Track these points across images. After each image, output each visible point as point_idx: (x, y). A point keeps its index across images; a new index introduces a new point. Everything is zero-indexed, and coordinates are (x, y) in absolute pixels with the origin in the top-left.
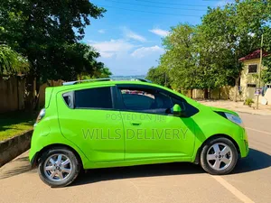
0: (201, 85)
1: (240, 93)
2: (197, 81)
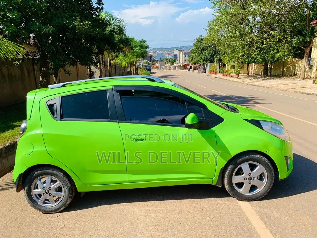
0: (259, 58)
1: (311, 67)
2: (254, 53)
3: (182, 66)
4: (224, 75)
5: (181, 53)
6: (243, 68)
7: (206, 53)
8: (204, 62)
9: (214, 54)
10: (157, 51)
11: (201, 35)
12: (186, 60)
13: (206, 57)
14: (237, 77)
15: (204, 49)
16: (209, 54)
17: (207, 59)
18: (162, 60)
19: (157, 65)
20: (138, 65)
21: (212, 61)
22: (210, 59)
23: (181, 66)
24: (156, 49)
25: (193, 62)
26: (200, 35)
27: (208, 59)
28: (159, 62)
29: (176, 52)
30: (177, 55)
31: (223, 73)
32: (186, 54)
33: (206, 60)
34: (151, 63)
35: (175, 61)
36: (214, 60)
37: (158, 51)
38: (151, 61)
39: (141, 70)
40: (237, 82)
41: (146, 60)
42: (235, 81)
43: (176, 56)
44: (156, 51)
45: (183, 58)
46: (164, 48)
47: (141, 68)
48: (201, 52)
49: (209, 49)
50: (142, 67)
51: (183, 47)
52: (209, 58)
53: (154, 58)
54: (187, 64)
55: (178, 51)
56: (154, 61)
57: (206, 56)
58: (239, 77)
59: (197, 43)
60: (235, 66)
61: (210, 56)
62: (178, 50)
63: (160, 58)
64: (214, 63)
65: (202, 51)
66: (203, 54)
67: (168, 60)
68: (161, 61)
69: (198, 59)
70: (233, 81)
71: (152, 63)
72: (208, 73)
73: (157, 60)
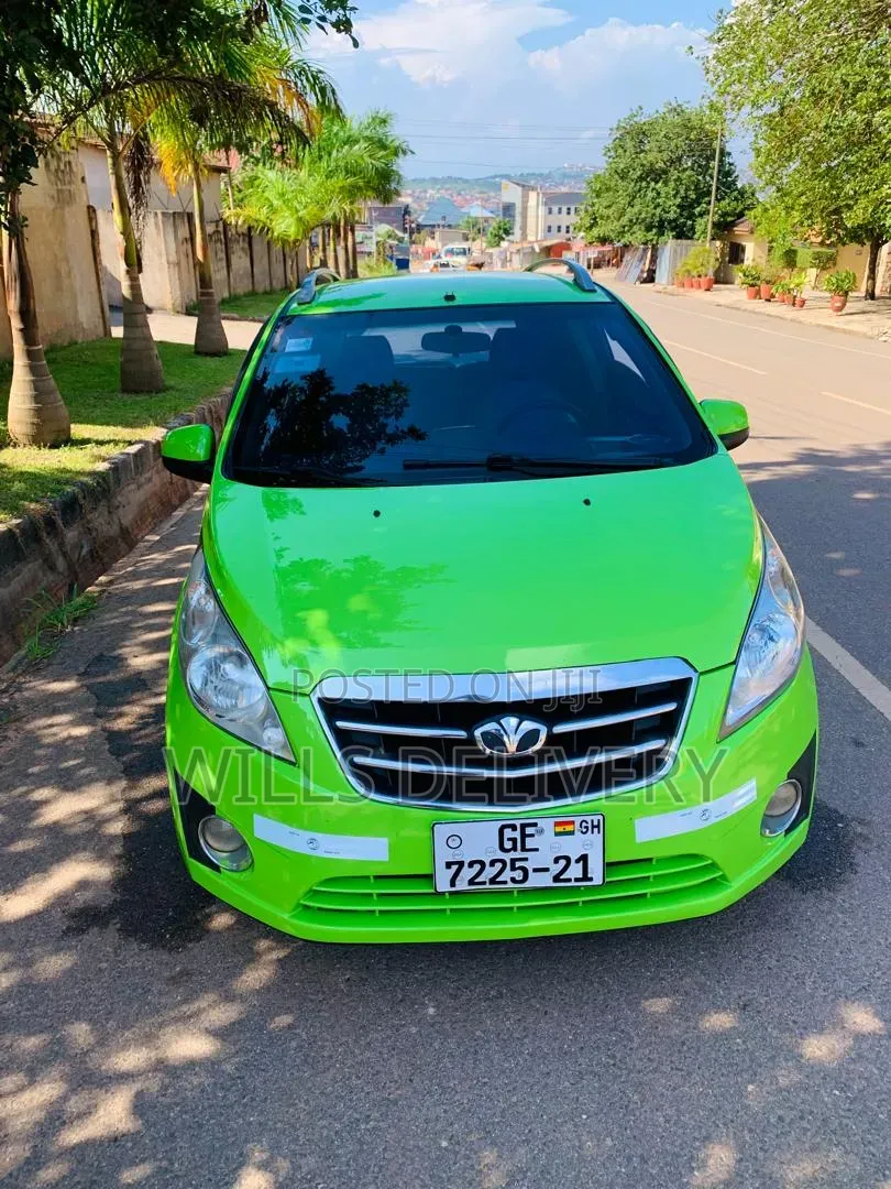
3: (537, 250)
4: (757, 295)
5: (533, 196)
6: (835, 264)
7: (659, 194)
8: (650, 236)
9: (694, 196)
10: (430, 191)
11: (641, 108)
12: (550, 227)
13: (658, 211)
14: (840, 309)
15: (654, 175)
16: (675, 196)
17: (661, 222)
18: (449, 226)
19: (430, 244)
20: (358, 240)
21: (683, 233)
22: (675, 220)
23: (533, 249)
24: (424, 180)
25: (595, 232)
26: (635, 107)
27: (670, 222)
28: (437, 235)
29: (511, 194)
30: (514, 204)
31: (752, 286)
32: (551, 201)
33: (661, 227)
34: (406, 236)
35: (507, 232)
36: (693, 228)
37: (433, 188)
38: (405, 230)
39: (373, 262)
40: (844, 331)
41: (389, 223)
42: (831, 328)
43: (508, 209)
44: (425, 192)
45: (537, 216)
46: (457, 180)
47: (369, 254)
48: (640, 191)
49: (674, 174)
50: (373, 248)
51: (533, 174)
52: (672, 216)
53: (420, 220)
54: (562, 243)
55: (520, 189)
56: (420, 228)
57: (658, 205)
58: (848, 304)
59: (620, 145)
60: (799, 254)
61: (678, 206)
62: (518, 184)
63: (444, 218)
64: (691, 238)
65: (644, 184)
66: (648, 198)
67: (478, 229)
68: (446, 229)
69: (625, 220)
70: (819, 326)
71: (411, 238)
72: (664, 281)
73: (433, 226)
